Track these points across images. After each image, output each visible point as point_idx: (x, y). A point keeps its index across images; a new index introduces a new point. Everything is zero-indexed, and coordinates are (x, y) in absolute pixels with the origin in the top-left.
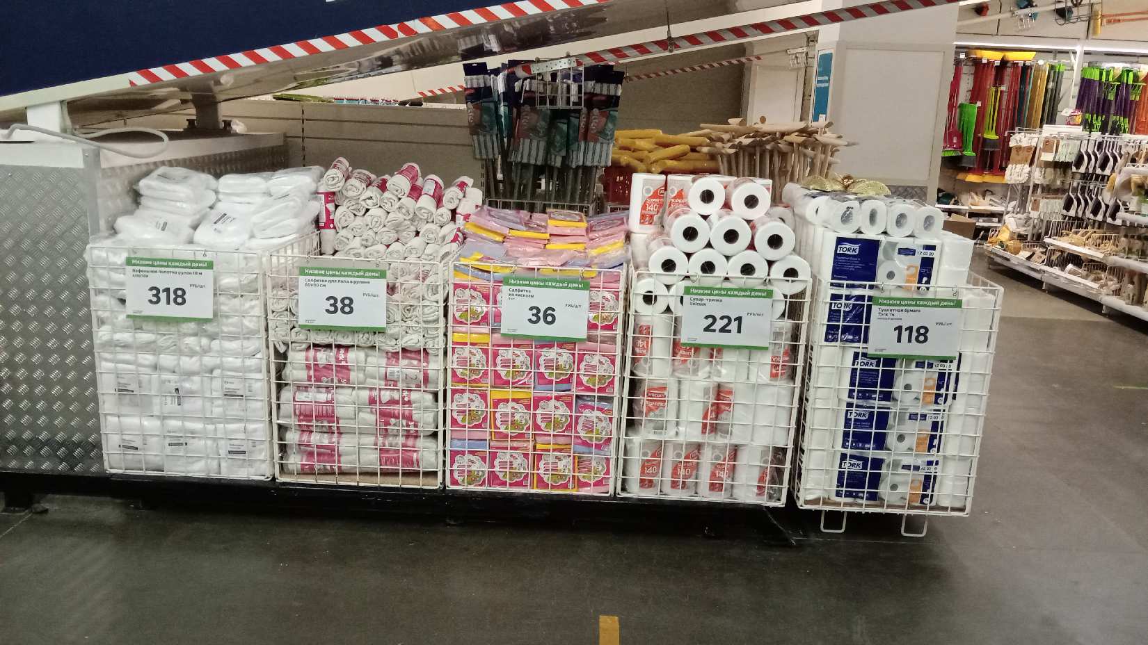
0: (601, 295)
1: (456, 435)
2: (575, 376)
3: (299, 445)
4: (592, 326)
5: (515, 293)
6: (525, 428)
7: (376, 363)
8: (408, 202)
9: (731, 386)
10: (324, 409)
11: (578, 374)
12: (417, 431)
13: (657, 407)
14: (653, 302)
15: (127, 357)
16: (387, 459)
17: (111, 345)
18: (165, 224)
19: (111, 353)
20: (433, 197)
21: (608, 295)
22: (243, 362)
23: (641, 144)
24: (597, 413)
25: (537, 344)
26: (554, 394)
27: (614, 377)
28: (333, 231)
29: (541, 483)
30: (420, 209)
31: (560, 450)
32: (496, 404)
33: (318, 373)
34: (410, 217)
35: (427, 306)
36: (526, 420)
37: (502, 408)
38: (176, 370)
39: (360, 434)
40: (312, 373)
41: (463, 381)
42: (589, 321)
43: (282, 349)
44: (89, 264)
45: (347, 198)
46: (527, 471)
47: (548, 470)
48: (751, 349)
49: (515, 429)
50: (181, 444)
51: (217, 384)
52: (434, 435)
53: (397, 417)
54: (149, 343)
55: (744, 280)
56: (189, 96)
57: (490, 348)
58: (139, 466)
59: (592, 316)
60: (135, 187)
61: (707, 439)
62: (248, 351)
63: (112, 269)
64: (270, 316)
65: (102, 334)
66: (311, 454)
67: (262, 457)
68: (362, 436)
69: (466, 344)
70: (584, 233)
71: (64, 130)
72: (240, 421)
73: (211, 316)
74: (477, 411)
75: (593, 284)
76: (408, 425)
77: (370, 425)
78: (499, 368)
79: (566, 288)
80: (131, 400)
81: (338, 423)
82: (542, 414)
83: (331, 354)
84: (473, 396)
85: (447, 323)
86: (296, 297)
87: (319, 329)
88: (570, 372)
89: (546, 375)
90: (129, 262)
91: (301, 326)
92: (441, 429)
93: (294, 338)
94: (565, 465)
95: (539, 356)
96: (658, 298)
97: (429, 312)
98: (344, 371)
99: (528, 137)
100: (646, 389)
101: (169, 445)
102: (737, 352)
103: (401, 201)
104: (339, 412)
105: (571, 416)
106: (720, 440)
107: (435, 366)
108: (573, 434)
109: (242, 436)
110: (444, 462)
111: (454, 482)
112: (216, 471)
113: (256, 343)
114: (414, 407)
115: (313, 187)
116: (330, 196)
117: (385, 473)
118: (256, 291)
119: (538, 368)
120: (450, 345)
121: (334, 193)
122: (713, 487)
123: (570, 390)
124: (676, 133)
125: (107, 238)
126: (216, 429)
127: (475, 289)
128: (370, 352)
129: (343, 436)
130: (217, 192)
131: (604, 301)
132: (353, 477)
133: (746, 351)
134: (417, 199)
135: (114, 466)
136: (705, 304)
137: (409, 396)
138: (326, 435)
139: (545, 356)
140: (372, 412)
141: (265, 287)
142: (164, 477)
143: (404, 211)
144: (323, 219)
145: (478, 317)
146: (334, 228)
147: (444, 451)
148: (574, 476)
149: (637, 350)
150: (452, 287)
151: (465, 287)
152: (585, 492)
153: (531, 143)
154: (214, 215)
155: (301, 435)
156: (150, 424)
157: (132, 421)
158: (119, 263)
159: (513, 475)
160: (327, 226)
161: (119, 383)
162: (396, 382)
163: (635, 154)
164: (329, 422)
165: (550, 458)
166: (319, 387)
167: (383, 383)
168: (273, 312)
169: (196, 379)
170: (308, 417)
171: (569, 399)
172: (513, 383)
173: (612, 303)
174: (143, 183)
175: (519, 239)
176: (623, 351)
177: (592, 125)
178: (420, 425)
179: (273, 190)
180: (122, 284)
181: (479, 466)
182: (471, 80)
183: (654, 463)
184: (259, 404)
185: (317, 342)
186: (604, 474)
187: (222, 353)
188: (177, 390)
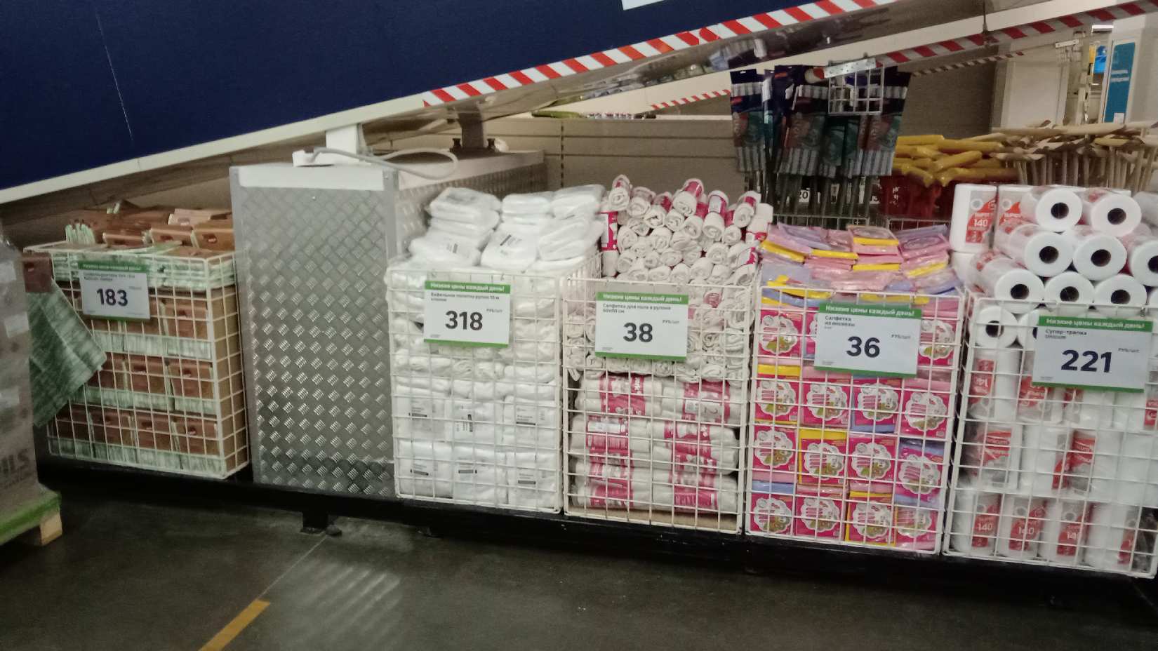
0: (933, 326)
1: (758, 476)
2: (899, 418)
3: (590, 478)
4: (923, 360)
5: (832, 321)
6: (838, 471)
7: (674, 395)
8: (695, 220)
9: (1093, 434)
10: (616, 441)
11: (903, 415)
12: (715, 469)
13: (998, 456)
14: (999, 333)
15: (423, 381)
16: (682, 498)
17: (408, 368)
18: (456, 246)
19: (407, 377)
20: (721, 214)
21: (943, 325)
22: (537, 389)
23: (923, 150)
24: (924, 460)
25: (856, 378)
26: (874, 435)
27: (946, 418)
28: (615, 252)
29: (854, 534)
30: (708, 228)
31: (878, 500)
32: (805, 444)
33: (613, 402)
34: (697, 237)
35: (731, 335)
36: (840, 464)
37: (812, 449)
38: (470, 395)
39: (654, 469)
40: (606, 402)
41: (769, 417)
42: (919, 355)
43: (576, 377)
44: (389, 288)
45: (630, 217)
46: (838, 521)
47: (864, 521)
48: (1118, 392)
49: (826, 473)
50: (471, 472)
51: (509, 411)
52: (734, 475)
53: (694, 453)
54: (444, 368)
55: (1115, 309)
56: (455, 116)
57: (801, 382)
58: (428, 492)
59: (924, 348)
60: (426, 209)
61: (1060, 494)
62: (540, 378)
63: (410, 293)
64: (566, 343)
65: (399, 358)
66: (602, 488)
67: (551, 489)
68: (656, 472)
69: (773, 377)
70: (897, 252)
71: (360, 152)
72: (531, 449)
73: (506, 342)
74: (783, 451)
75: (925, 312)
76: (706, 463)
77: (666, 460)
78: (809, 404)
79: (894, 316)
80: (424, 425)
81: (631, 456)
82: (859, 458)
83: (627, 384)
84: (779, 435)
85: (751, 353)
86: (592, 323)
87: (616, 357)
88: (894, 412)
89: (865, 415)
90: (428, 285)
91: (598, 354)
92: (741, 469)
93: (589, 366)
94: (883, 517)
95: (857, 392)
96: (1005, 329)
97: (733, 341)
98: (639, 401)
99: (799, 146)
100: (986, 434)
101: (459, 472)
102: (1103, 395)
103: (687, 220)
104: (633, 445)
105: (893, 462)
106: (1073, 496)
107: (737, 400)
108: (895, 482)
109: (532, 466)
110: (745, 505)
111: (755, 527)
112: (505, 501)
113: (551, 370)
114: (714, 444)
115: (596, 206)
116: (613, 216)
117: (679, 513)
118: (552, 316)
119: (856, 407)
120: (755, 378)
121: (617, 213)
122: (1061, 550)
123: (892, 432)
124: (959, 138)
125: (403, 260)
126: (506, 458)
127: (785, 317)
128: (668, 382)
129: (635, 470)
130: (500, 213)
131: (938, 332)
132: (645, 515)
133: (1112, 394)
134: (704, 216)
135: (404, 490)
136: (1064, 337)
137: (708, 431)
138: (617, 468)
139: (865, 393)
140: (667, 447)
141: (561, 313)
142: (453, 504)
143: (691, 230)
144: (606, 240)
145: (788, 348)
146: (617, 249)
147: (745, 494)
148: (893, 529)
149: (977, 389)
150: (758, 314)
151: (774, 314)
152: (904, 547)
153: (802, 153)
154: (498, 237)
155: (592, 467)
156: (443, 450)
157: (424, 446)
158: (418, 286)
159: (822, 523)
160: (610, 247)
161: (413, 408)
162: (693, 416)
163: (916, 162)
164: (622, 455)
165: (866, 508)
166: (612, 417)
167: (680, 416)
168: (568, 338)
169: (489, 405)
170: (599, 448)
171: (890, 443)
172: (826, 422)
173: (947, 334)
174: (433, 204)
175: (823, 260)
176: (959, 390)
177: (872, 131)
178: (719, 463)
179: (556, 210)
180: (420, 308)
181: (782, 512)
182: (739, 88)
183: (990, 519)
184: (551, 434)
185: (613, 371)
186: (929, 529)
187: (515, 379)
188: (469, 416)
